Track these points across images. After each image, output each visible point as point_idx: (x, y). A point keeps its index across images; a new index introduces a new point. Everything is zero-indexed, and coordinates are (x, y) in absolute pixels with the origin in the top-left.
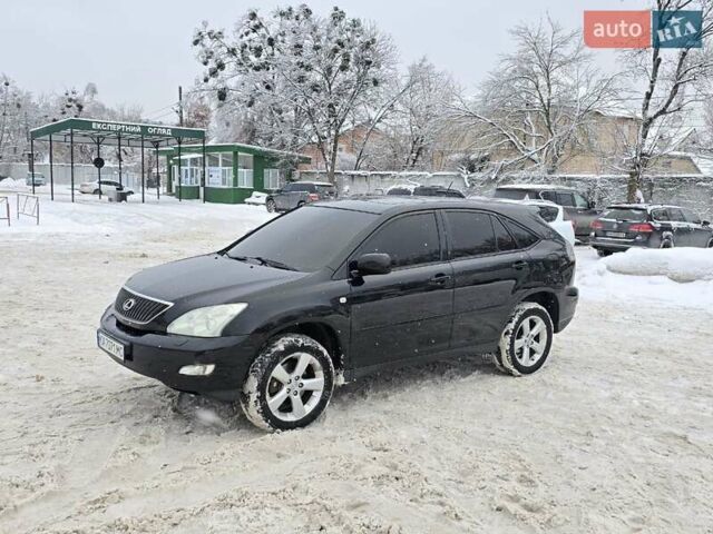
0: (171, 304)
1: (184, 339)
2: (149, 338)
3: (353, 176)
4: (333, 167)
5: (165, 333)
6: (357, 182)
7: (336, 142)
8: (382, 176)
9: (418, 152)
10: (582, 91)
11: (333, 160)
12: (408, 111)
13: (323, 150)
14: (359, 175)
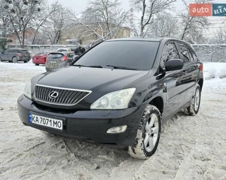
0: (91, 92)
1: (109, 112)
2: (78, 114)
3: (32, 47)
4: (23, 43)
5: (89, 109)
6: (34, 49)
7: (24, 33)
8: (45, 47)
9: (58, 38)
10: (118, 16)
11: (23, 40)
12: (53, 22)
13: (18, 36)
14: (35, 47)
